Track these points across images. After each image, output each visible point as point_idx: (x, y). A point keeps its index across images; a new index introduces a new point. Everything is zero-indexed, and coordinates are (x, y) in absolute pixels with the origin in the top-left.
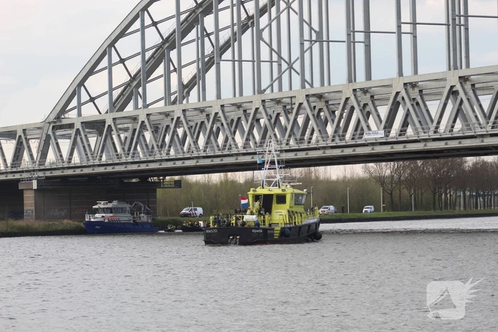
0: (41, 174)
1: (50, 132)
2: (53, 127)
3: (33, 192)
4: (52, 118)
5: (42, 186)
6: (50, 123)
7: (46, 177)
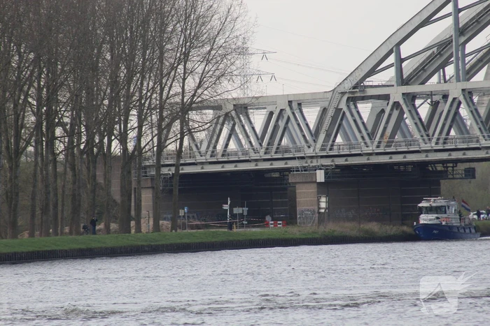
0: (327, 162)
1: (343, 106)
2: (348, 98)
3: (315, 185)
4: (348, 86)
5: (329, 177)
6: (343, 93)
7: (336, 166)
